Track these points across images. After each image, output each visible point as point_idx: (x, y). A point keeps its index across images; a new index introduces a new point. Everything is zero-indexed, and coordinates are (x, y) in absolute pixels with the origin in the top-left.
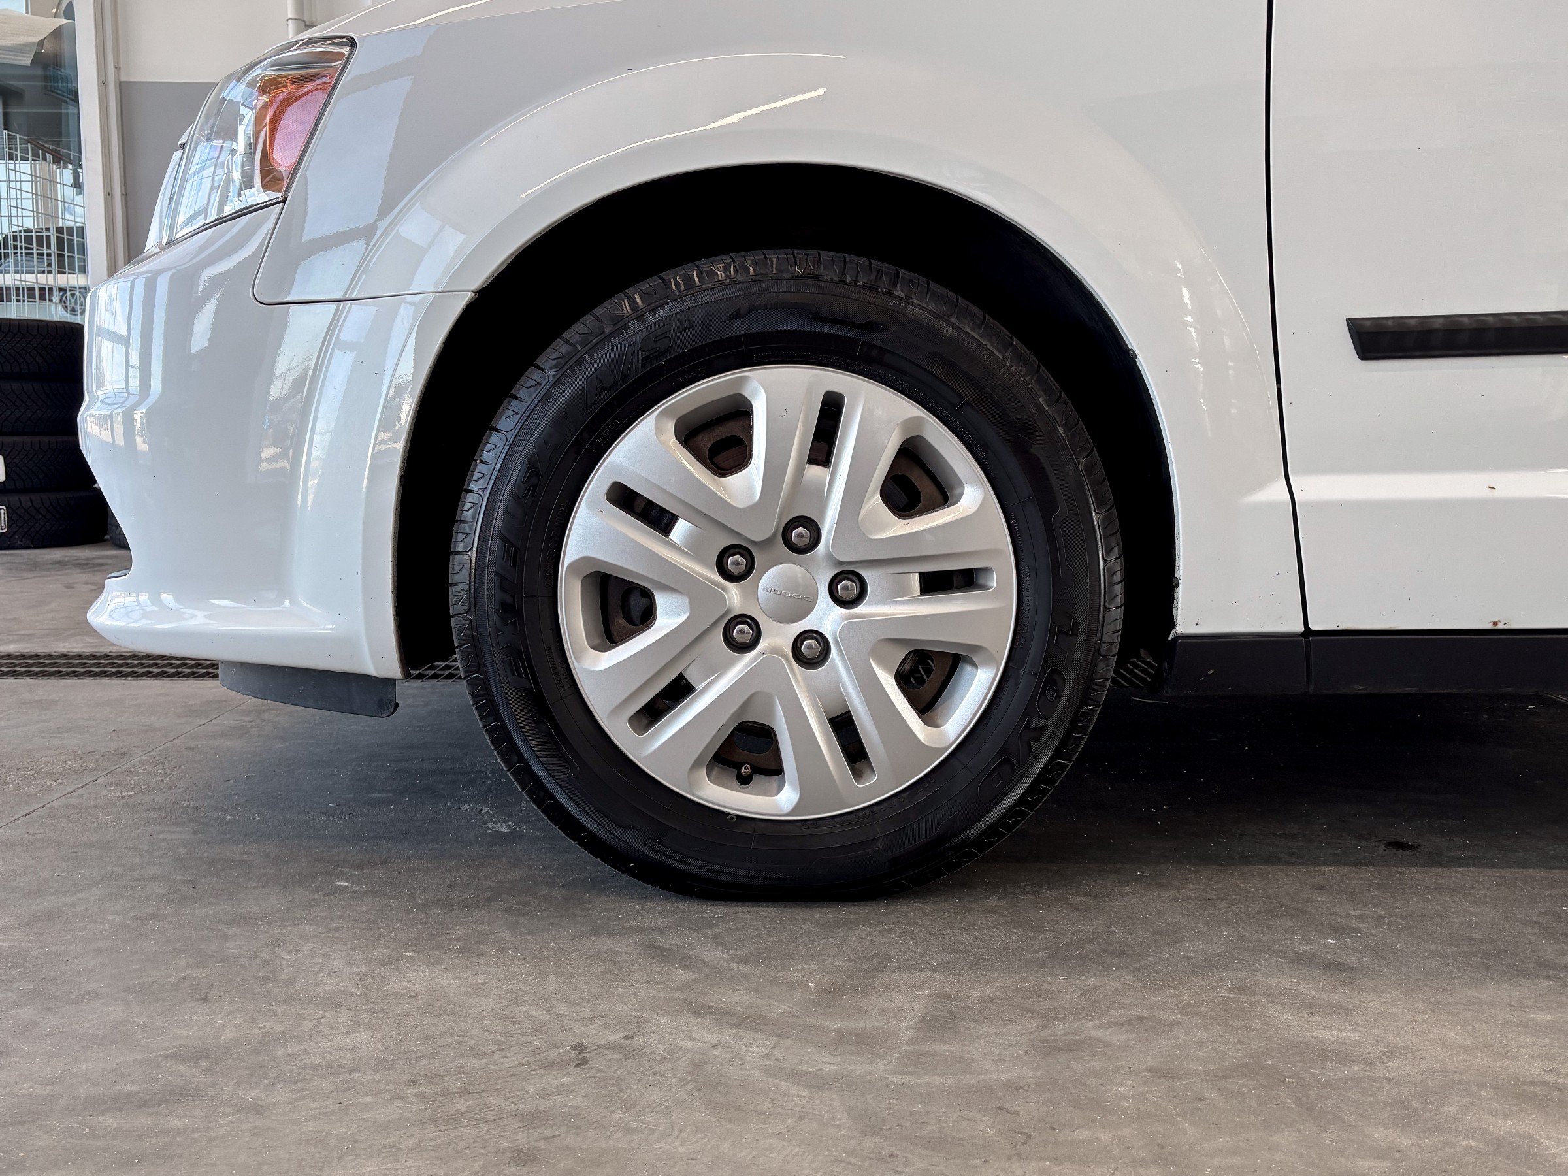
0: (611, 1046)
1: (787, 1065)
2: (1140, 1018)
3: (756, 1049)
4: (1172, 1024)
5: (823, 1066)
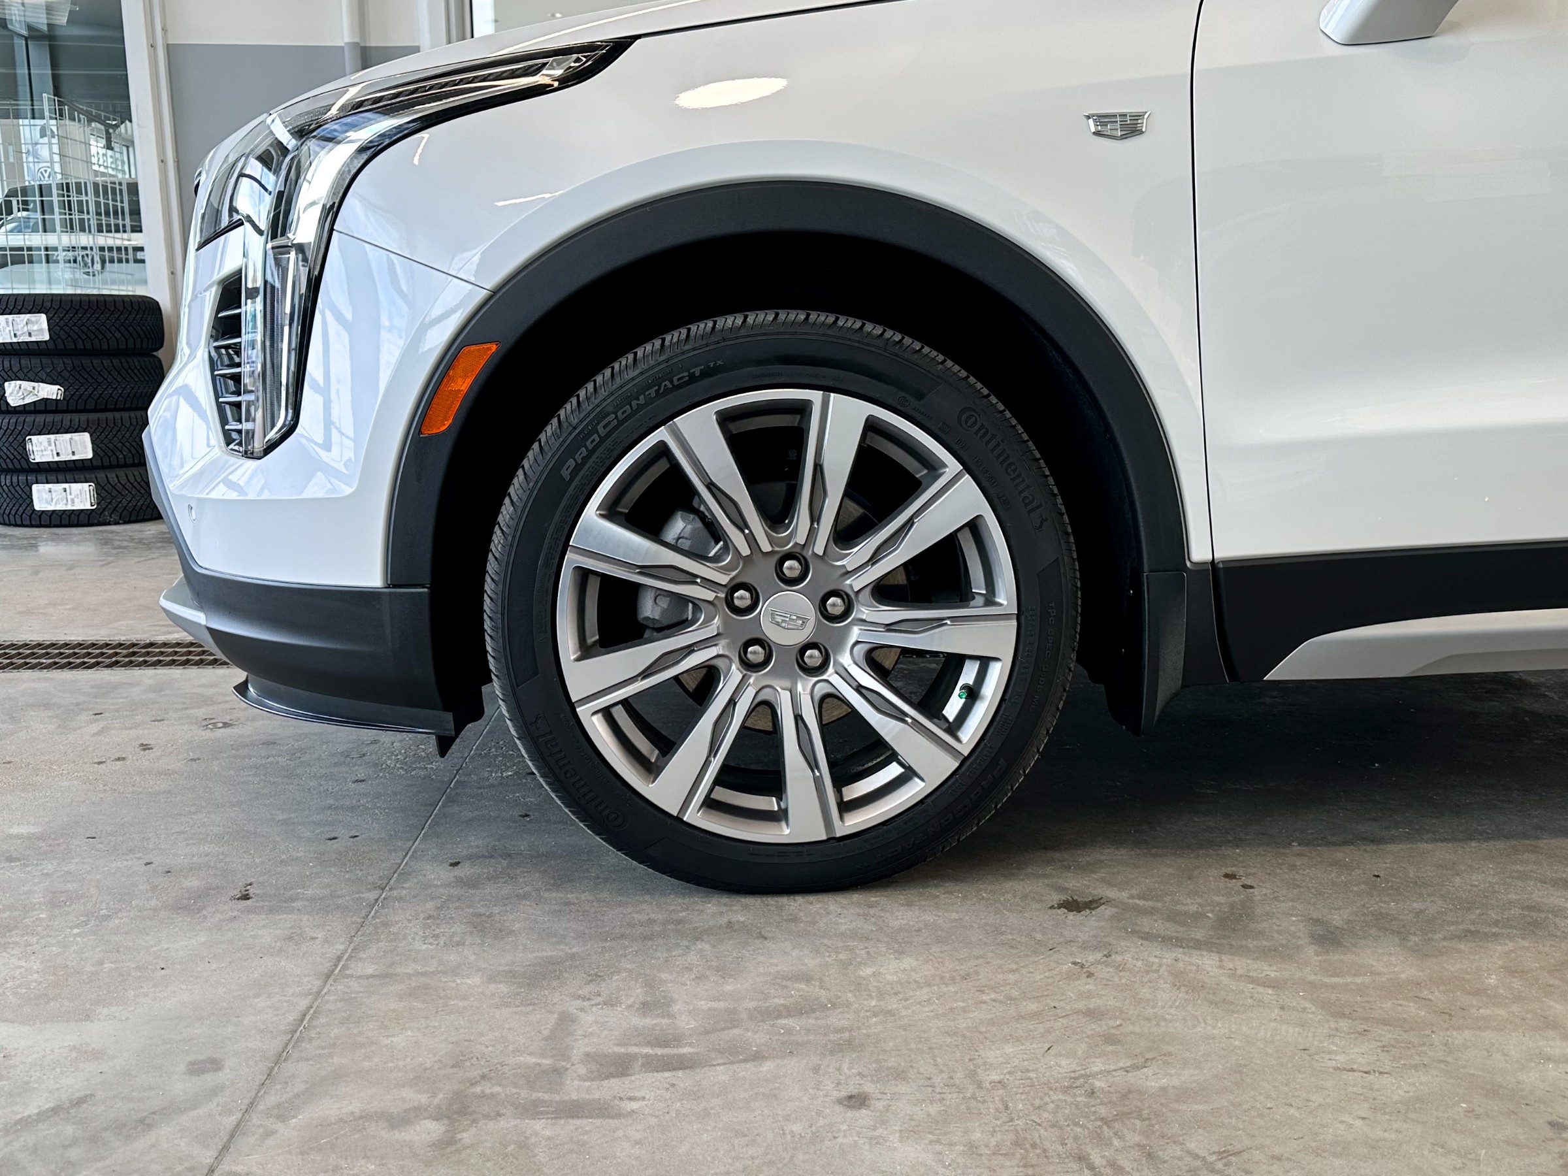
0: (1098, 962)
1: (1240, 972)
2: (1469, 931)
3: (1209, 962)
4: (1495, 935)
5: (1268, 973)
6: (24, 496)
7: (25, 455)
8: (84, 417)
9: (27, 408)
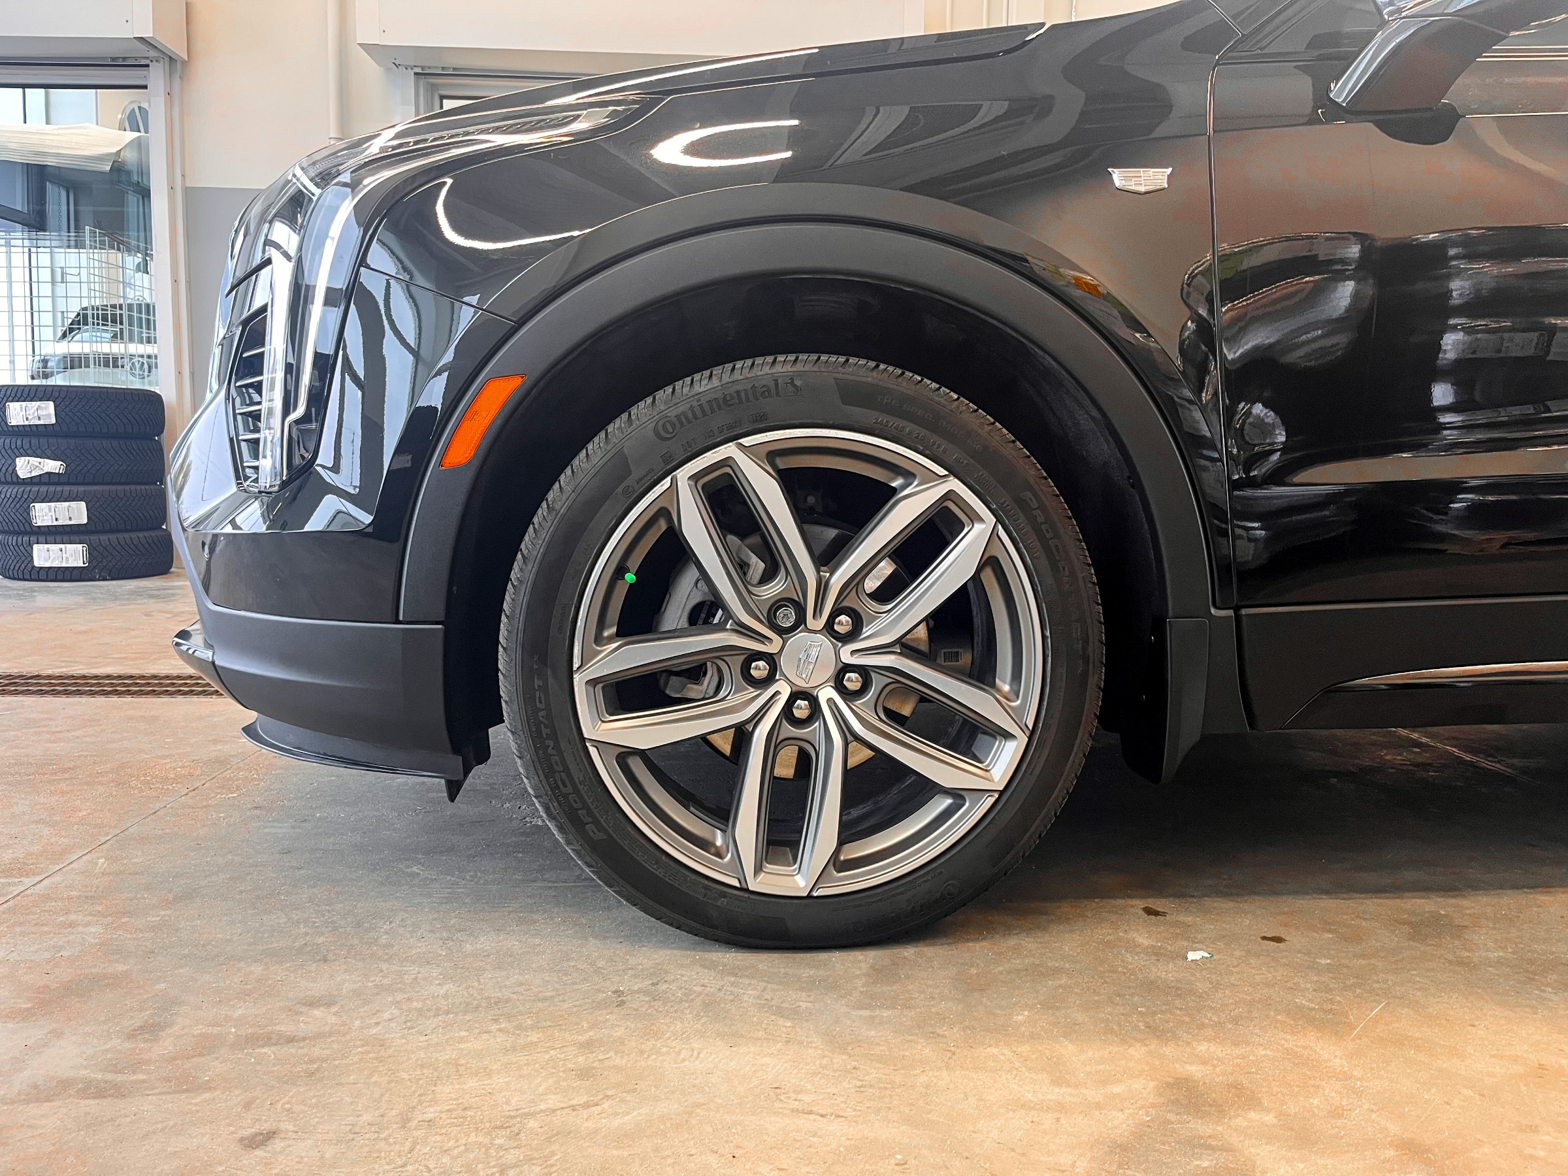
1: (774, 1002)
3: (750, 992)
6: (26, 554)
7: (28, 520)
8: (82, 488)
9: (34, 480)
